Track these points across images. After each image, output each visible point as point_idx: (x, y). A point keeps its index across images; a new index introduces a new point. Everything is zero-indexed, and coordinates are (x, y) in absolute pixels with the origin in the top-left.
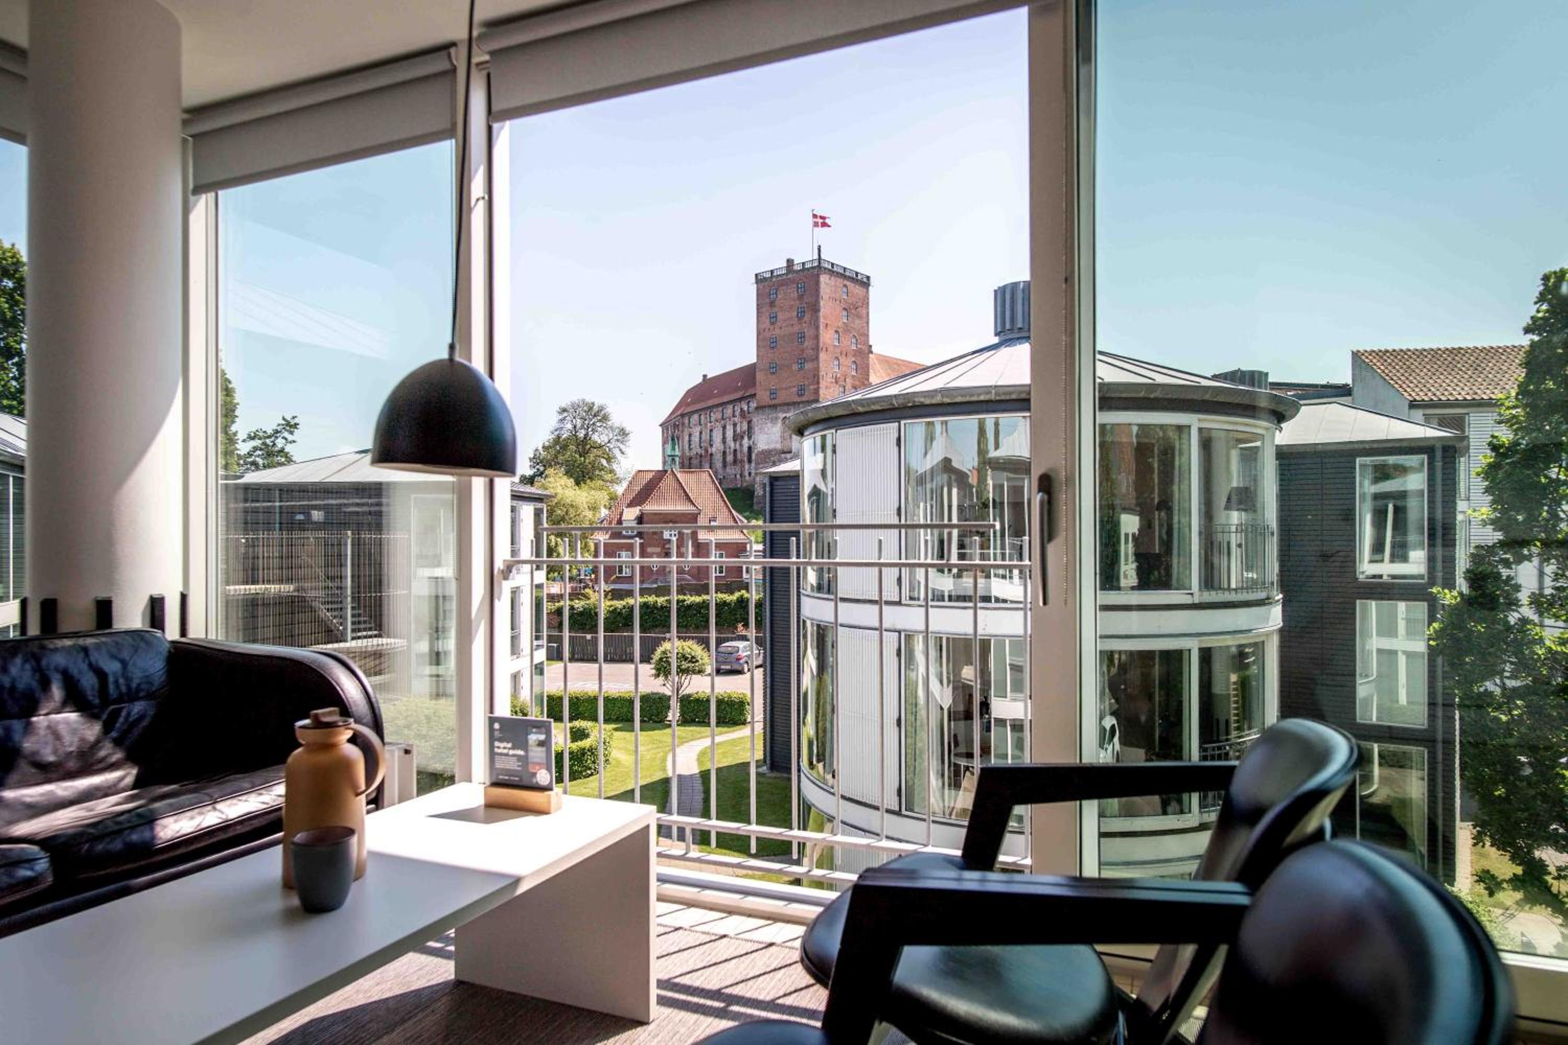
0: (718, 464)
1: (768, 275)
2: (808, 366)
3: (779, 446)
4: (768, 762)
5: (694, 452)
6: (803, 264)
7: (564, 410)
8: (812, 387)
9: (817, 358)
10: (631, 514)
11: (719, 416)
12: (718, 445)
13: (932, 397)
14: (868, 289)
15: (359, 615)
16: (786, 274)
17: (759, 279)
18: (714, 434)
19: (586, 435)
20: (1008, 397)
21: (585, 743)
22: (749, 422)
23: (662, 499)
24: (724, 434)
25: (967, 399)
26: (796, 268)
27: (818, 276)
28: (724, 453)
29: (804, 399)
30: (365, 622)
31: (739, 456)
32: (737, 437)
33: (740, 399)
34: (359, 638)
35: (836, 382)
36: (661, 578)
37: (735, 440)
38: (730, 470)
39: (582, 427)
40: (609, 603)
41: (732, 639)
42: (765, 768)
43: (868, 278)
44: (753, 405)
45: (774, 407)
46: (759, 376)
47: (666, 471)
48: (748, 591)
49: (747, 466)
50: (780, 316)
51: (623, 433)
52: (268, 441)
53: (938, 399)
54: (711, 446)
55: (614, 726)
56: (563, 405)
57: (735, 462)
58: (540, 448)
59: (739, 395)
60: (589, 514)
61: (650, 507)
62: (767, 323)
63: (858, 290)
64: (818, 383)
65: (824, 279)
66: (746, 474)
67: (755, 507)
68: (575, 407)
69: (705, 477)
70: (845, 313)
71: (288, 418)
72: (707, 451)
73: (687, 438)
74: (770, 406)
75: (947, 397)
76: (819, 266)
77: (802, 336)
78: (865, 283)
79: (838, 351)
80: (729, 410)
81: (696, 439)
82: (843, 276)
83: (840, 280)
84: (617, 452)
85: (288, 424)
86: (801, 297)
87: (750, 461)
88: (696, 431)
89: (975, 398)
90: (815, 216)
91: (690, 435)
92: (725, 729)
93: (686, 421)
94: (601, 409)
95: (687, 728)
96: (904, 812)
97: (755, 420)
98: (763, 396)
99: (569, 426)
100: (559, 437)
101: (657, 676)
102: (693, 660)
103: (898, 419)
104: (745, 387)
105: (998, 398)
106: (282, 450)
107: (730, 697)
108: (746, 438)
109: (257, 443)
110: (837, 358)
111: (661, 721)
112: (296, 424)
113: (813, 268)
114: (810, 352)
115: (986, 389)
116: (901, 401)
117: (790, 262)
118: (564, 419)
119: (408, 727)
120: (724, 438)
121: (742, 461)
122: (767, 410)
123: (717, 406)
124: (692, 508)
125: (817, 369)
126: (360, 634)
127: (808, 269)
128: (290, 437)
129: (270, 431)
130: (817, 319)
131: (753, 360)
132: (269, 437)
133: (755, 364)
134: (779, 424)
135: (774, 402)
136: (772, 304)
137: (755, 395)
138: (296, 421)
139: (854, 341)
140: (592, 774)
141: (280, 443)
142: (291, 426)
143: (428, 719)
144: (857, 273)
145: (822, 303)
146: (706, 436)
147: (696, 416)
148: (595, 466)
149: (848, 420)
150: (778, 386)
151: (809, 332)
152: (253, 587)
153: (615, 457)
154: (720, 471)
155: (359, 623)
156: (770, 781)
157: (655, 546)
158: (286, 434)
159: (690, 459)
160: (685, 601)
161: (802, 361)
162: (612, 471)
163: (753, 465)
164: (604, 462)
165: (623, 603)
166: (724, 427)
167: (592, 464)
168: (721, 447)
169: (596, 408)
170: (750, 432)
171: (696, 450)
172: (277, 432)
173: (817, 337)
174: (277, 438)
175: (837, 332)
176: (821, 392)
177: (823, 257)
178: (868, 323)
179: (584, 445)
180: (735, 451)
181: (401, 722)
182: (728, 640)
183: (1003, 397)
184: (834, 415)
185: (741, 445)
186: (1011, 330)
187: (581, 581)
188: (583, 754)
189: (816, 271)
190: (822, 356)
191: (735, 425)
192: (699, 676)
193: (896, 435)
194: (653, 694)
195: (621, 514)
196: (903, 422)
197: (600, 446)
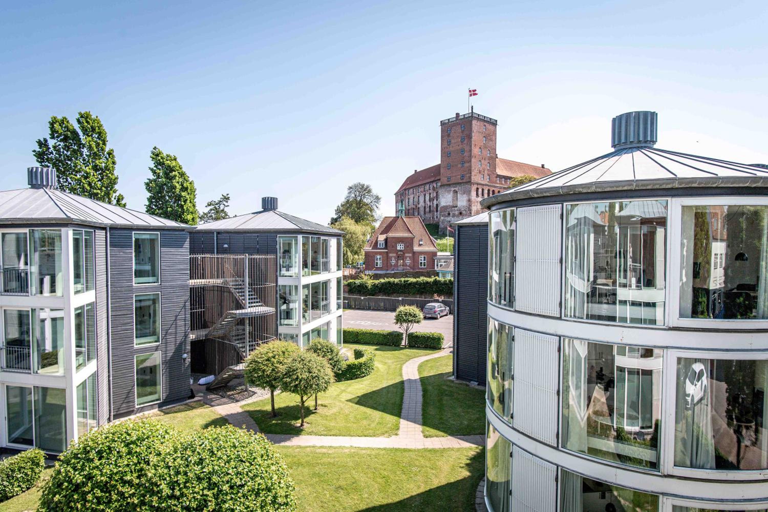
0: (422, 213)
1: (447, 121)
2: (466, 165)
3: (451, 204)
4: (455, 374)
5: (410, 207)
6: (464, 115)
7: (351, 188)
8: (468, 175)
9: (470, 161)
10: (382, 238)
11: (422, 189)
12: (422, 204)
13: (589, 188)
14: (496, 127)
15: (252, 295)
16: (456, 121)
17: (443, 124)
18: (420, 198)
19: (361, 199)
20: (644, 188)
21: (362, 360)
22: (437, 193)
23: (396, 231)
24: (425, 198)
25: (615, 189)
26: (460, 117)
27: (471, 121)
28: (425, 207)
29: (464, 181)
30: (254, 299)
31: (432, 209)
32: (431, 200)
33: (432, 182)
34: (252, 307)
35: (480, 173)
36: (396, 268)
37: (430, 201)
38: (428, 215)
39: (359, 196)
40: (372, 281)
41: (432, 302)
42: (453, 377)
43: (496, 121)
44: (439, 184)
45: (449, 185)
46: (442, 171)
47: (398, 217)
48: (438, 276)
49: (436, 213)
50: (453, 141)
51: (378, 199)
52: (217, 206)
53: (593, 189)
54: (419, 204)
55: (375, 347)
56: (351, 186)
57: (430, 211)
58: (340, 205)
59: (432, 179)
60: (361, 237)
61: (390, 235)
62: (446, 145)
63: (490, 127)
64: (471, 173)
65: (474, 122)
66: (435, 217)
67: (440, 233)
68: (356, 186)
69: (417, 219)
70: (484, 139)
71: (225, 195)
72: (416, 206)
73: (407, 201)
74: (447, 185)
75: (600, 188)
76: (472, 116)
77: (463, 151)
78: (494, 123)
79: (481, 157)
80: (427, 187)
81: (411, 201)
82: (484, 121)
83: (482, 123)
84: (375, 207)
85: (225, 198)
86: (463, 132)
87: (437, 211)
88: (411, 197)
89: (620, 189)
90: (470, 91)
91: (409, 199)
92: (431, 352)
93: (407, 192)
94: (368, 187)
95: (412, 350)
96: (560, 448)
97: (440, 191)
98: (444, 180)
99: (353, 195)
100: (348, 200)
101: (397, 323)
102: (415, 316)
103: (562, 202)
104: (435, 176)
105: (637, 188)
106: (223, 210)
107: (433, 335)
108: (435, 200)
109: (212, 207)
110: (480, 161)
111: (398, 346)
112: (228, 198)
113: (469, 117)
114: (466, 158)
115: (628, 183)
116: (565, 190)
117: (458, 114)
118: (350, 192)
119: (274, 357)
120: (425, 200)
121: (433, 211)
122: (446, 187)
123: (422, 185)
124: (411, 235)
125: (471, 166)
126: (252, 305)
127: (467, 118)
128: (226, 204)
129: (217, 201)
130: (471, 142)
131: (439, 162)
132: (217, 204)
133: (440, 164)
134: (452, 193)
135: (449, 183)
136: (449, 136)
137: (440, 179)
138: (229, 196)
139: (489, 152)
140: (365, 376)
141: (222, 207)
142: (226, 199)
143: (284, 353)
144: (490, 119)
145: (473, 134)
146: (416, 199)
147: (412, 190)
148: (365, 214)
149: (525, 202)
150: (451, 175)
151: (467, 148)
152: (203, 280)
153: (373, 210)
154: (423, 216)
155: (252, 299)
156: (457, 385)
157: (393, 253)
158: (225, 203)
159: (409, 210)
160: (408, 281)
161: (463, 163)
162: (372, 216)
163: (438, 213)
164: (369, 212)
165: (378, 281)
166: (425, 195)
167: (363, 212)
168: (423, 205)
169: (365, 187)
170: (437, 197)
171: (412, 206)
172: (220, 201)
173: (470, 151)
174: (220, 204)
175: (480, 148)
176: (472, 177)
177: (474, 111)
178: (496, 143)
179: (360, 204)
180: (430, 206)
181: (271, 355)
182: (429, 302)
183: (641, 188)
184: (515, 199)
185: (433, 204)
186: (625, 143)
187: (358, 268)
188: (361, 366)
189: (470, 119)
190: (473, 160)
191: (430, 194)
192: (417, 324)
193: (560, 212)
194: (394, 332)
195: (377, 238)
196: (565, 204)
197: (367, 205)
